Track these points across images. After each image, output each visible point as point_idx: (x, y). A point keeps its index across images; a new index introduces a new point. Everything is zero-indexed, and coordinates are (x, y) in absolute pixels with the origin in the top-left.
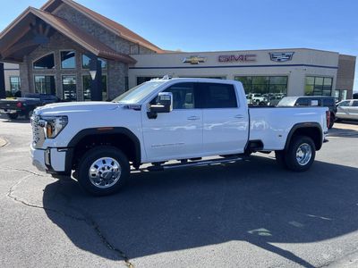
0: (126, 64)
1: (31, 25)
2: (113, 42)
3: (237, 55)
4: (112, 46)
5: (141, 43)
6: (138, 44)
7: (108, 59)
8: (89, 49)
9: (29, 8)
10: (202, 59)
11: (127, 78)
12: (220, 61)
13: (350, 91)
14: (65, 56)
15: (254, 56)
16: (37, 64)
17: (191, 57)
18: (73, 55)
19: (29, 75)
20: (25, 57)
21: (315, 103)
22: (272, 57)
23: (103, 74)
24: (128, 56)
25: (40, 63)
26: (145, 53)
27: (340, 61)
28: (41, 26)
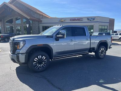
0: (39, 22)
1: (5, 8)
2: (34, 14)
3: (76, 19)
4: (34, 16)
5: (43, 15)
6: (42, 15)
7: (33, 20)
8: (26, 16)
9: (4, 2)
10: (64, 20)
11: (39, 27)
12: (71, 20)
13: (113, 30)
14: (17, 19)
15: (82, 19)
16: (7, 22)
17: (61, 19)
18: (20, 19)
19: (4, 26)
20: (2, 20)
21: (104, 34)
22: (88, 19)
23: (31, 25)
24: (39, 19)
25: (8, 22)
26: (45, 18)
27: (110, 20)
28: (8, 9)
